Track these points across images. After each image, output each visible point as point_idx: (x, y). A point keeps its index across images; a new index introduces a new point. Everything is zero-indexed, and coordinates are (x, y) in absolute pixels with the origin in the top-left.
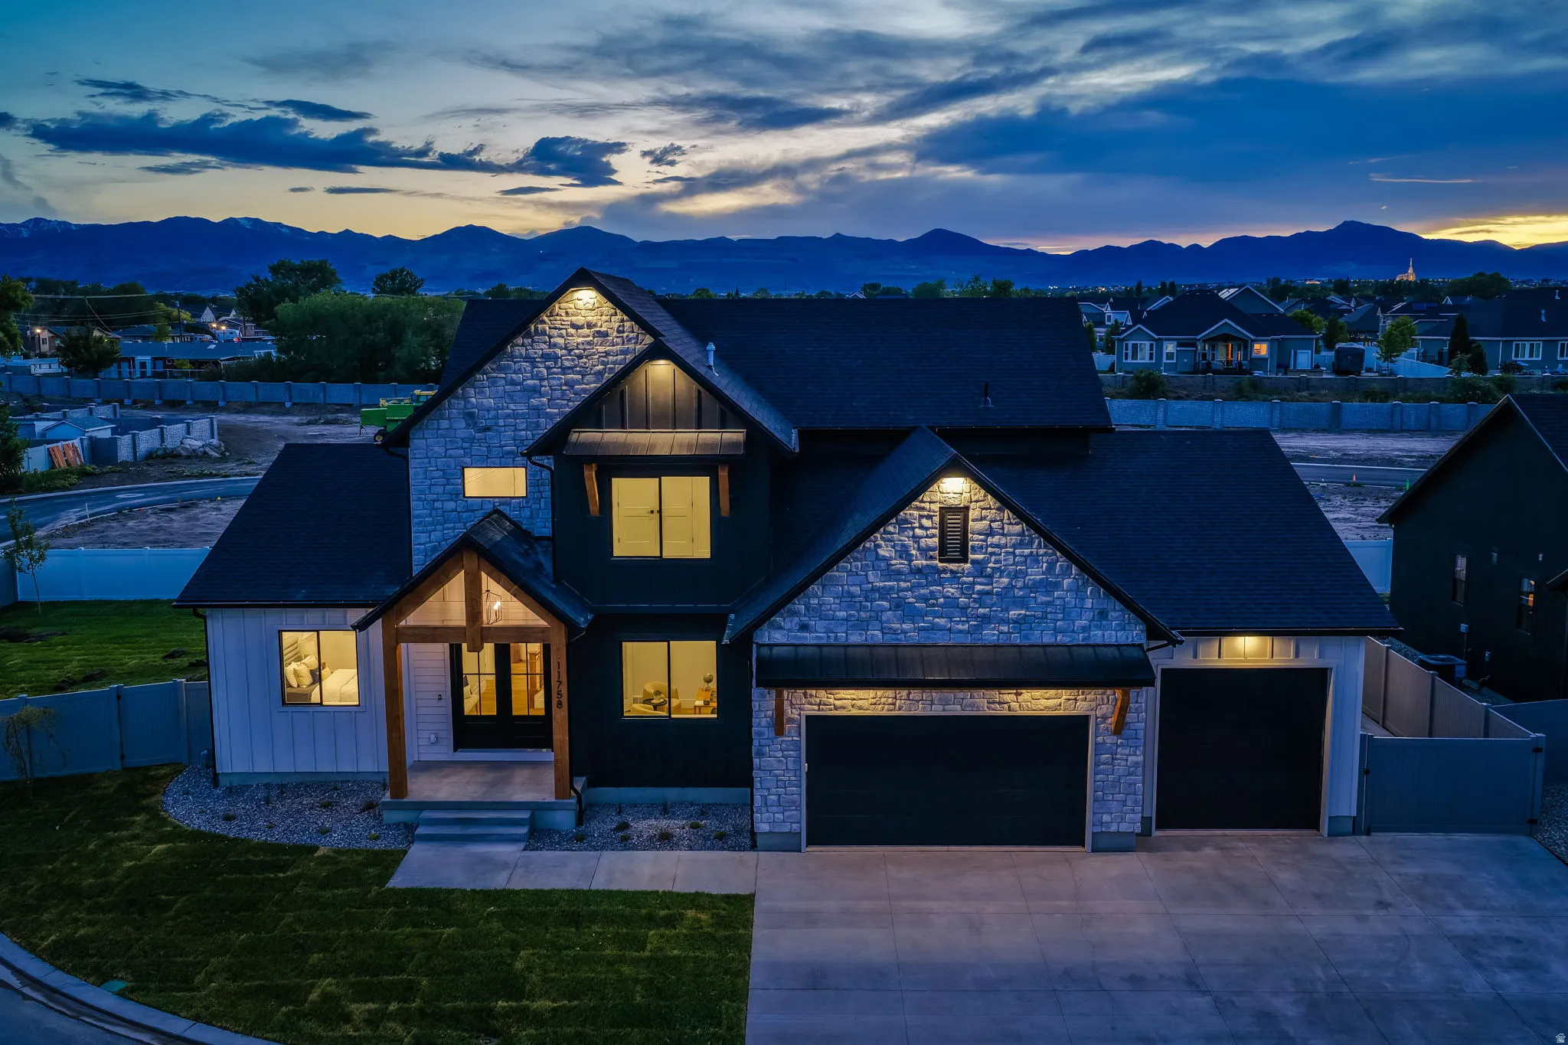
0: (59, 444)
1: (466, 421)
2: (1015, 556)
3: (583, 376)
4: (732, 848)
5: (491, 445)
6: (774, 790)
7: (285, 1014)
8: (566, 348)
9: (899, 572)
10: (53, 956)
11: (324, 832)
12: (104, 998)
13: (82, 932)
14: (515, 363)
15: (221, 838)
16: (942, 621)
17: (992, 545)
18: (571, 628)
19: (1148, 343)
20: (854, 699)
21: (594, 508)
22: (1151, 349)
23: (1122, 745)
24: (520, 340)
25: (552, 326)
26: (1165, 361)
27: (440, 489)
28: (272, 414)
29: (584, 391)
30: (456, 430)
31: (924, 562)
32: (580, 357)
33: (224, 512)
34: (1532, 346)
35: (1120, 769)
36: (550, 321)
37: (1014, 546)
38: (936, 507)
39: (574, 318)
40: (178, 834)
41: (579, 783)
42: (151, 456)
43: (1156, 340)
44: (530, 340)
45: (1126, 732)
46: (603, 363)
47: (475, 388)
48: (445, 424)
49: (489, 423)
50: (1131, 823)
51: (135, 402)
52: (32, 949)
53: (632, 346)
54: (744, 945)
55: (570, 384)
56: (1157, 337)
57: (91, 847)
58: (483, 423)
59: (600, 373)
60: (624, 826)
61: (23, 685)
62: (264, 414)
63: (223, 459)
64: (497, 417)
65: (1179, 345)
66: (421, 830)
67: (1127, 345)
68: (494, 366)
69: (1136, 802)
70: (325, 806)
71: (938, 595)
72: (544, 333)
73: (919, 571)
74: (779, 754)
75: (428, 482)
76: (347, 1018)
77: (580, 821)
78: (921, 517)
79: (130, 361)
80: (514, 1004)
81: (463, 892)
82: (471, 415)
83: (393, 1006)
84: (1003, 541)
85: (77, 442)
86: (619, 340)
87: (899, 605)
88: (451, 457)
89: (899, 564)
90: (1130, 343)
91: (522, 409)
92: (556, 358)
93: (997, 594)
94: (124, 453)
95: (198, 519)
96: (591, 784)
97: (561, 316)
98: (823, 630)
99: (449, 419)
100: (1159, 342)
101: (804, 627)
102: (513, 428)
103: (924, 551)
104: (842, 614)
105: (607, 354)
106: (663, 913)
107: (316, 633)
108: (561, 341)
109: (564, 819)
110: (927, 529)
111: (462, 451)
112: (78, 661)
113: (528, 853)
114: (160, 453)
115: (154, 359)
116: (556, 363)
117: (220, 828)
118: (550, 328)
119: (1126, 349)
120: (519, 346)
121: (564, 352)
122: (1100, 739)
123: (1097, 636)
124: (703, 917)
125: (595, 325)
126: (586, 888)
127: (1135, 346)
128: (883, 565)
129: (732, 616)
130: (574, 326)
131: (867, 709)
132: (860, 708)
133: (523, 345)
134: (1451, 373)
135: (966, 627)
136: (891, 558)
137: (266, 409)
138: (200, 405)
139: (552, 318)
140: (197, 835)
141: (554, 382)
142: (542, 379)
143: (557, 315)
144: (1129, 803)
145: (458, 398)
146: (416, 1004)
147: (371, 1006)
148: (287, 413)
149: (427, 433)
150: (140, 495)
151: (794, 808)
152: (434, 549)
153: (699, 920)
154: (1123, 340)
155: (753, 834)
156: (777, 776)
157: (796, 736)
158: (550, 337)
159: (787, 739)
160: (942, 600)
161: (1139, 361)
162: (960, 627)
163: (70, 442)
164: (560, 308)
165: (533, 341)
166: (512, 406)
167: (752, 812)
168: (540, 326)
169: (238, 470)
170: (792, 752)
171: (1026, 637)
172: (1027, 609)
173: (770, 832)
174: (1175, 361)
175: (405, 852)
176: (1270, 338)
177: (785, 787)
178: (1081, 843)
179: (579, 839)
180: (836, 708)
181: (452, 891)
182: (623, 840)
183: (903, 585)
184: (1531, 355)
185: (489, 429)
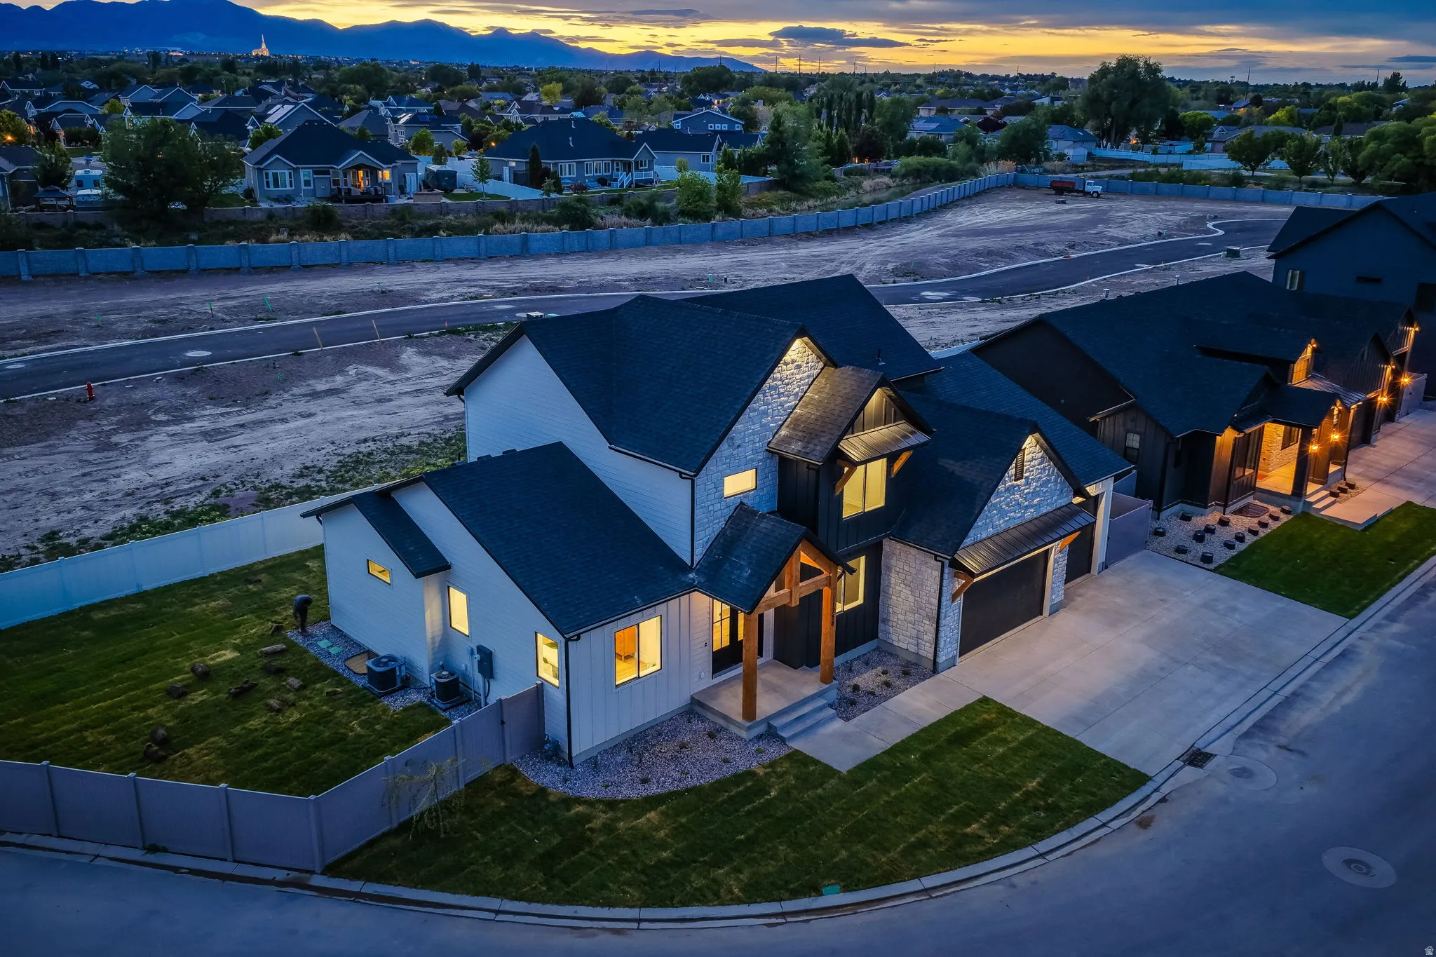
1: (728, 443)
2: (1039, 469)
4: (925, 679)
5: (740, 458)
6: (948, 636)
8: (781, 380)
9: (1001, 493)
16: (1014, 514)
17: (1032, 466)
19: (287, 172)
21: (837, 492)
22: (290, 177)
23: (1061, 557)
26: (303, 187)
27: (713, 497)
29: (789, 407)
30: (722, 451)
31: (1010, 483)
35: (1060, 569)
37: (1040, 464)
43: (293, 169)
46: (799, 386)
53: (815, 368)
55: (782, 404)
56: (295, 166)
58: (739, 441)
59: (797, 393)
64: (746, 436)
65: (315, 173)
66: (785, 734)
67: (267, 174)
70: (683, 747)
73: (1007, 489)
74: (952, 612)
75: (706, 491)
80: (1021, 792)
81: (881, 755)
82: (732, 438)
84: (1036, 463)
86: (807, 369)
87: (1000, 510)
88: (719, 472)
89: (1001, 487)
90: (270, 172)
91: (757, 427)
92: (777, 388)
93: (1031, 492)
100: (296, 170)
102: (752, 442)
103: (1010, 478)
105: (803, 379)
108: (778, 375)
111: (725, 466)
113: (853, 722)
116: (777, 391)
119: (267, 178)
121: (780, 383)
122: (1051, 562)
123: (1059, 504)
125: (797, 361)
126: (922, 726)
127: (275, 175)
134: (543, 195)
141: (776, 404)
142: (770, 404)
144: (1061, 586)
151: (955, 641)
154: (263, 169)
155: (935, 666)
156: (950, 626)
157: (959, 602)
159: (956, 605)
160: (1014, 502)
161: (280, 189)
162: (1018, 515)
166: (753, 427)
170: (957, 610)
171: (1039, 512)
172: (1039, 497)
173: (945, 659)
174: (312, 187)
175: (801, 750)
176: (391, 166)
177: (953, 632)
178: (1043, 613)
179: (853, 703)
181: (877, 758)
183: (1002, 499)
185: (740, 447)
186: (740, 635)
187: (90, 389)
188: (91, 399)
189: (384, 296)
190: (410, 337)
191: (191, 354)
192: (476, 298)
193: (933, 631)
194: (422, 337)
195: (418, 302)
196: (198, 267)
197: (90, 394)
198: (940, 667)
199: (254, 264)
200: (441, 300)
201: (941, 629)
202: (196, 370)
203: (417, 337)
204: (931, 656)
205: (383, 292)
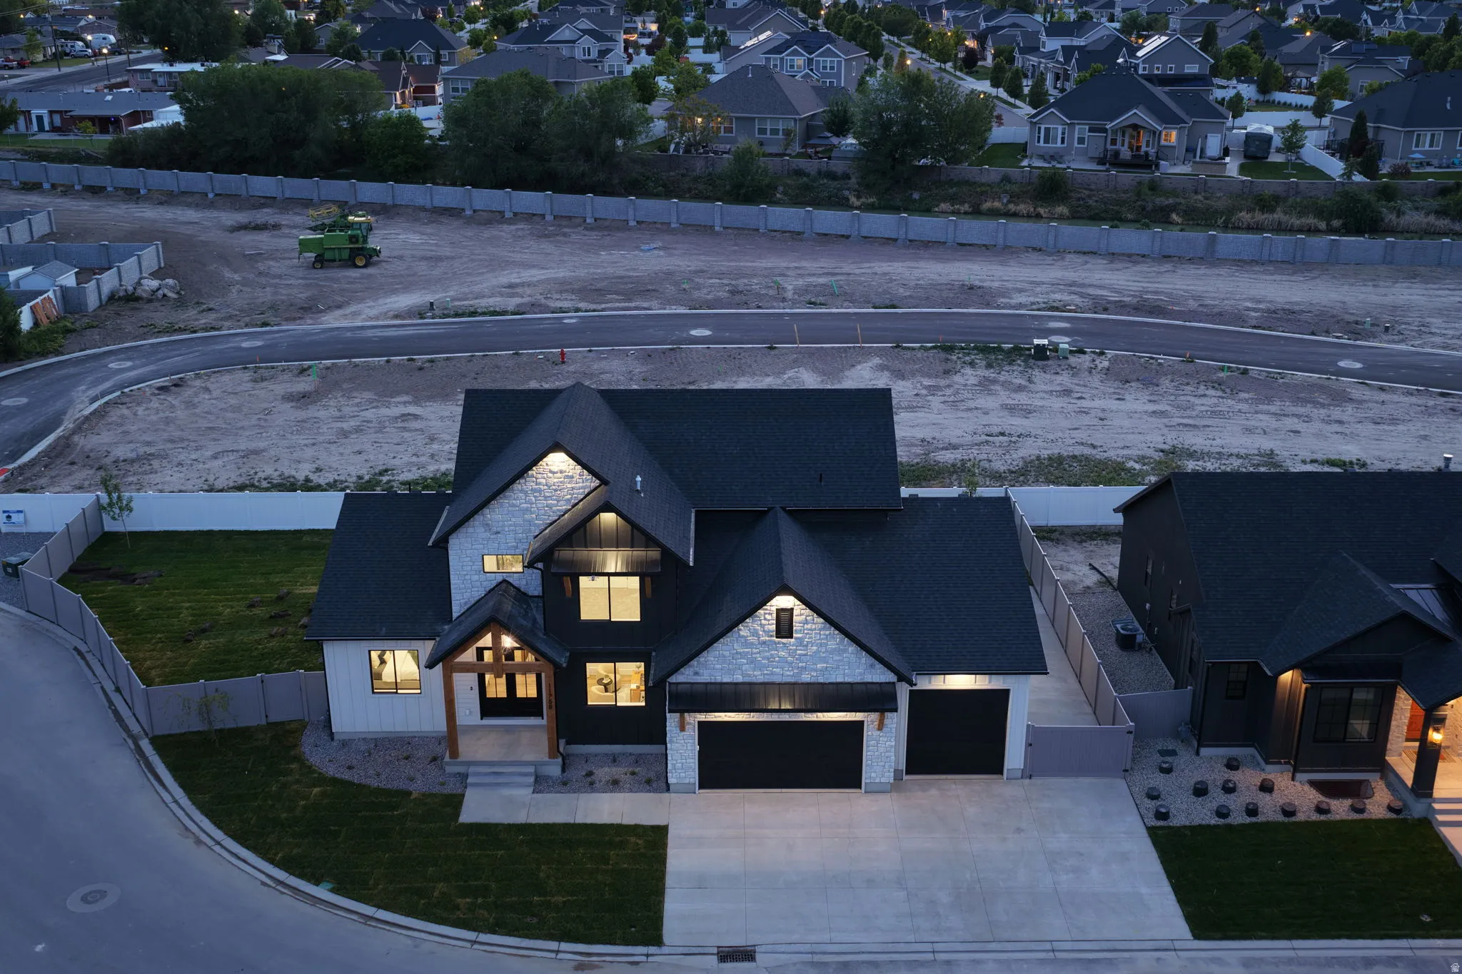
0: (39, 300)
1: (485, 528)
2: (820, 634)
3: (558, 501)
4: (655, 791)
5: (501, 543)
6: (679, 761)
7: (424, 904)
8: (547, 485)
9: (752, 644)
10: (285, 865)
11: (412, 779)
12: (322, 892)
13: (295, 851)
14: (516, 494)
15: (351, 784)
16: (777, 670)
17: (807, 629)
18: (556, 666)
19: (1060, 128)
21: (569, 594)
22: (1063, 133)
23: (882, 736)
24: (519, 482)
25: (540, 473)
26: (1076, 145)
27: (469, 568)
28: (197, 206)
29: (559, 510)
30: (478, 533)
31: (767, 639)
32: (556, 490)
33: (215, 394)
34: (1433, 136)
35: (882, 750)
36: (538, 470)
37: (820, 630)
38: (772, 608)
39: (552, 469)
40: (323, 780)
41: (562, 742)
42: (112, 297)
43: (1068, 125)
44: (524, 481)
45: (884, 729)
46: (570, 494)
47: (491, 510)
48: (472, 530)
49: (499, 529)
50: (889, 777)
51: (54, 186)
52: (271, 861)
53: (588, 484)
54: (662, 860)
55: (550, 506)
56: (1069, 122)
57: (274, 788)
58: (495, 529)
59: (568, 500)
60: (590, 774)
61: (159, 635)
62: (189, 205)
63: (181, 303)
64: (504, 526)
65: (1090, 130)
66: (470, 780)
67: (1039, 129)
68: (503, 497)
69: (890, 766)
70: (407, 758)
71: (775, 656)
72: (533, 476)
73: (764, 642)
74: (683, 741)
75: (461, 564)
76: (457, 907)
77: (563, 770)
78: (766, 614)
79: (27, 114)
80: (542, 899)
81: (502, 825)
82: (488, 525)
83: (480, 900)
84: (814, 627)
85: (50, 294)
86: (581, 480)
87: (752, 661)
88: (475, 549)
89: (751, 639)
90: (1043, 127)
91: (520, 521)
92: (540, 491)
93: (810, 655)
94: (92, 301)
95: (194, 406)
96: (568, 743)
97: (545, 467)
98: (708, 675)
99: (473, 527)
100: (1070, 126)
101: (696, 673)
102: (514, 532)
103: (767, 633)
104: (719, 666)
105: (573, 488)
106: (618, 839)
108: (544, 481)
109: (554, 770)
110: (769, 620)
111: (482, 546)
112: (187, 609)
113: (535, 795)
114: (122, 294)
115: (51, 113)
116: (540, 494)
117: (346, 776)
118: (538, 474)
119: (1039, 132)
120: (518, 485)
121: (546, 487)
122: (870, 733)
123: (868, 679)
124: (640, 842)
125: (565, 472)
126: (572, 822)
127: (1047, 131)
128: (743, 640)
129: (654, 654)
130: (551, 472)
132: (729, 718)
133: (521, 484)
135: (793, 673)
136: (747, 636)
137: (190, 200)
138: (120, 193)
140: (334, 781)
141: (539, 505)
142: (532, 504)
143: (542, 467)
144: (887, 767)
145: (479, 515)
146: (491, 899)
147: (468, 900)
148: (211, 205)
149: (462, 536)
150: (129, 364)
151: (691, 770)
152: (466, 603)
153: (637, 844)
154: (1035, 123)
155: (668, 785)
156: (681, 753)
157: (692, 734)
158: (536, 479)
159: (687, 733)
160: (777, 659)
161: (1051, 145)
162: (788, 673)
163: (46, 295)
164: (542, 462)
165: (527, 482)
166: (513, 519)
167: (667, 773)
168: (532, 473)
169: (203, 321)
170: (690, 740)
171: (827, 678)
172: (827, 663)
173: (678, 783)
174: (1085, 146)
175: (464, 795)
176: (1179, 125)
177: (686, 759)
178: (860, 787)
179: (564, 784)
181: (497, 825)
182: (590, 785)
183: (755, 651)
184: (1431, 146)
185: (499, 533)
186: (520, 693)
187: (563, 354)
188: (563, 362)
189: (971, 292)
190: (898, 347)
191: (694, 333)
192: (1057, 309)
194: (913, 349)
195: (988, 305)
196: (859, 234)
197: (563, 359)
199: (911, 236)
200: (1020, 306)
201: (668, 751)
202: (671, 349)
203: (909, 348)
205: (971, 288)
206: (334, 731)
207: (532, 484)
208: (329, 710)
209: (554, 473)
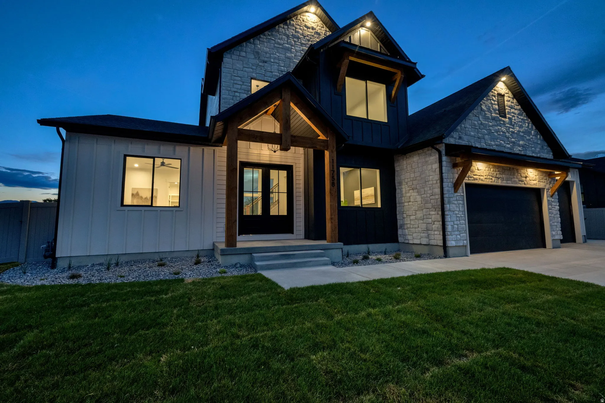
1: (254, 55)
5: (267, 70)
6: (455, 223)
8: (303, 35)
9: (488, 118)
14: (280, 35)
16: (502, 143)
17: (512, 113)
20: (479, 176)
23: (553, 201)
24: (282, 25)
25: (297, 24)
27: (240, 87)
30: (249, 58)
31: (496, 115)
32: (309, 41)
36: (296, 21)
37: (518, 115)
38: (496, 92)
39: (306, 23)
44: (287, 27)
47: (260, 41)
48: (243, 54)
49: (266, 59)
50: (560, 235)
58: (263, 59)
60: (365, 258)
64: (270, 57)
68: (270, 34)
71: (500, 131)
72: (293, 25)
73: (494, 119)
74: (456, 202)
75: (232, 82)
78: (493, 95)
82: (258, 53)
87: (490, 133)
88: (245, 71)
91: (282, 57)
92: (298, 38)
93: (516, 134)
97: (300, 21)
98: (467, 140)
99: (246, 52)
102: (278, 64)
103: (495, 111)
104: (473, 133)
107: (152, 160)
108: (300, 31)
110: (494, 101)
111: (252, 70)
113: (343, 268)
116: (298, 40)
117: (68, 282)
118: (296, 24)
120: (281, 27)
125: (315, 29)
130: (306, 26)
131: (484, 181)
132: (482, 180)
133: (283, 28)
135: (509, 146)
136: (486, 111)
139: (297, 21)
141: (297, 48)
142: (292, 46)
143: (299, 20)
144: (558, 227)
145: (250, 43)
149: (234, 57)
151: (464, 232)
156: (456, 214)
157: (462, 193)
158: (296, 28)
159: (459, 194)
160: (501, 133)
164: (300, 17)
165: (288, 28)
166: (278, 54)
168: (292, 22)
170: (461, 202)
172: (524, 141)
173: (456, 246)
177: (460, 221)
178: (546, 248)
179: (356, 262)
180: (475, 179)
185: (266, 62)
186: (273, 211)
193: (439, 218)
198: (451, 252)
201: (446, 213)
204: (441, 243)
206: (57, 256)
207: (292, 31)
208: (55, 240)
209: (308, 28)
